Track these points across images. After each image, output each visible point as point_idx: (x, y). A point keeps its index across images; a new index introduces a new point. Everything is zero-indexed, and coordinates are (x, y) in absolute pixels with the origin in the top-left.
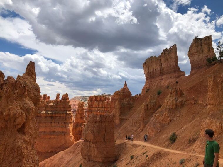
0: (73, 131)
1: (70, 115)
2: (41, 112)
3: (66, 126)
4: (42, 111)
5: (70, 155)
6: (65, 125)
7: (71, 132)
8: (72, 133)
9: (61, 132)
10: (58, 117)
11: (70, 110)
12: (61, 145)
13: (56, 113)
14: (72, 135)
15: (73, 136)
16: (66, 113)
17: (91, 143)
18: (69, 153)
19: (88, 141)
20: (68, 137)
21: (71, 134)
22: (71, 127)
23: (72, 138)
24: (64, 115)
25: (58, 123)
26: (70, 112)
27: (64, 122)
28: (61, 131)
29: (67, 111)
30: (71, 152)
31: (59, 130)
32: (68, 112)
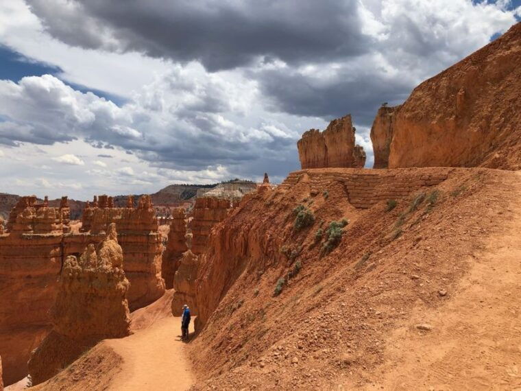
0: (162, 270)
1: (156, 239)
2: (97, 234)
3: (148, 259)
4: (99, 231)
5: (157, 314)
6: (146, 258)
7: (158, 273)
8: (160, 273)
9: (138, 272)
10: (131, 242)
11: (155, 228)
12: (140, 296)
13: (127, 236)
14: (160, 278)
15: (163, 280)
16: (148, 236)
17: (187, 296)
18: (155, 312)
19: (182, 293)
20: (152, 281)
21: (159, 275)
22: (158, 262)
23: (162, 284)
24: (145, 239)
25: (133, 254)
26: (155, 234)
27: (146, 252)
28: (140, 268)
29: (150, 230)
30: (158, 310)
31: (135, 269)
32: (151, 233)
